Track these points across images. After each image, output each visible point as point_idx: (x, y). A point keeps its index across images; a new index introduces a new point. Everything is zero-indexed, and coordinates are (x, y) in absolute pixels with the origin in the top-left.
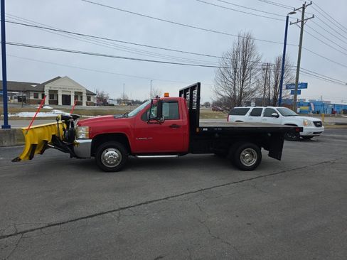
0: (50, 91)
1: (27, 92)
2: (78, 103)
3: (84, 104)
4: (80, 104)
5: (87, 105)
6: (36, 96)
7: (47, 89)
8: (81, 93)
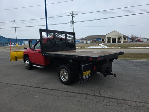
0: (107, 37)
1: (100, 39)
2: (119, 42)
3: (122, 42)
4: (120, 42)
5: (123, 42)
6: (103, 40)
7: (106, 37)
8: (121, 37)
